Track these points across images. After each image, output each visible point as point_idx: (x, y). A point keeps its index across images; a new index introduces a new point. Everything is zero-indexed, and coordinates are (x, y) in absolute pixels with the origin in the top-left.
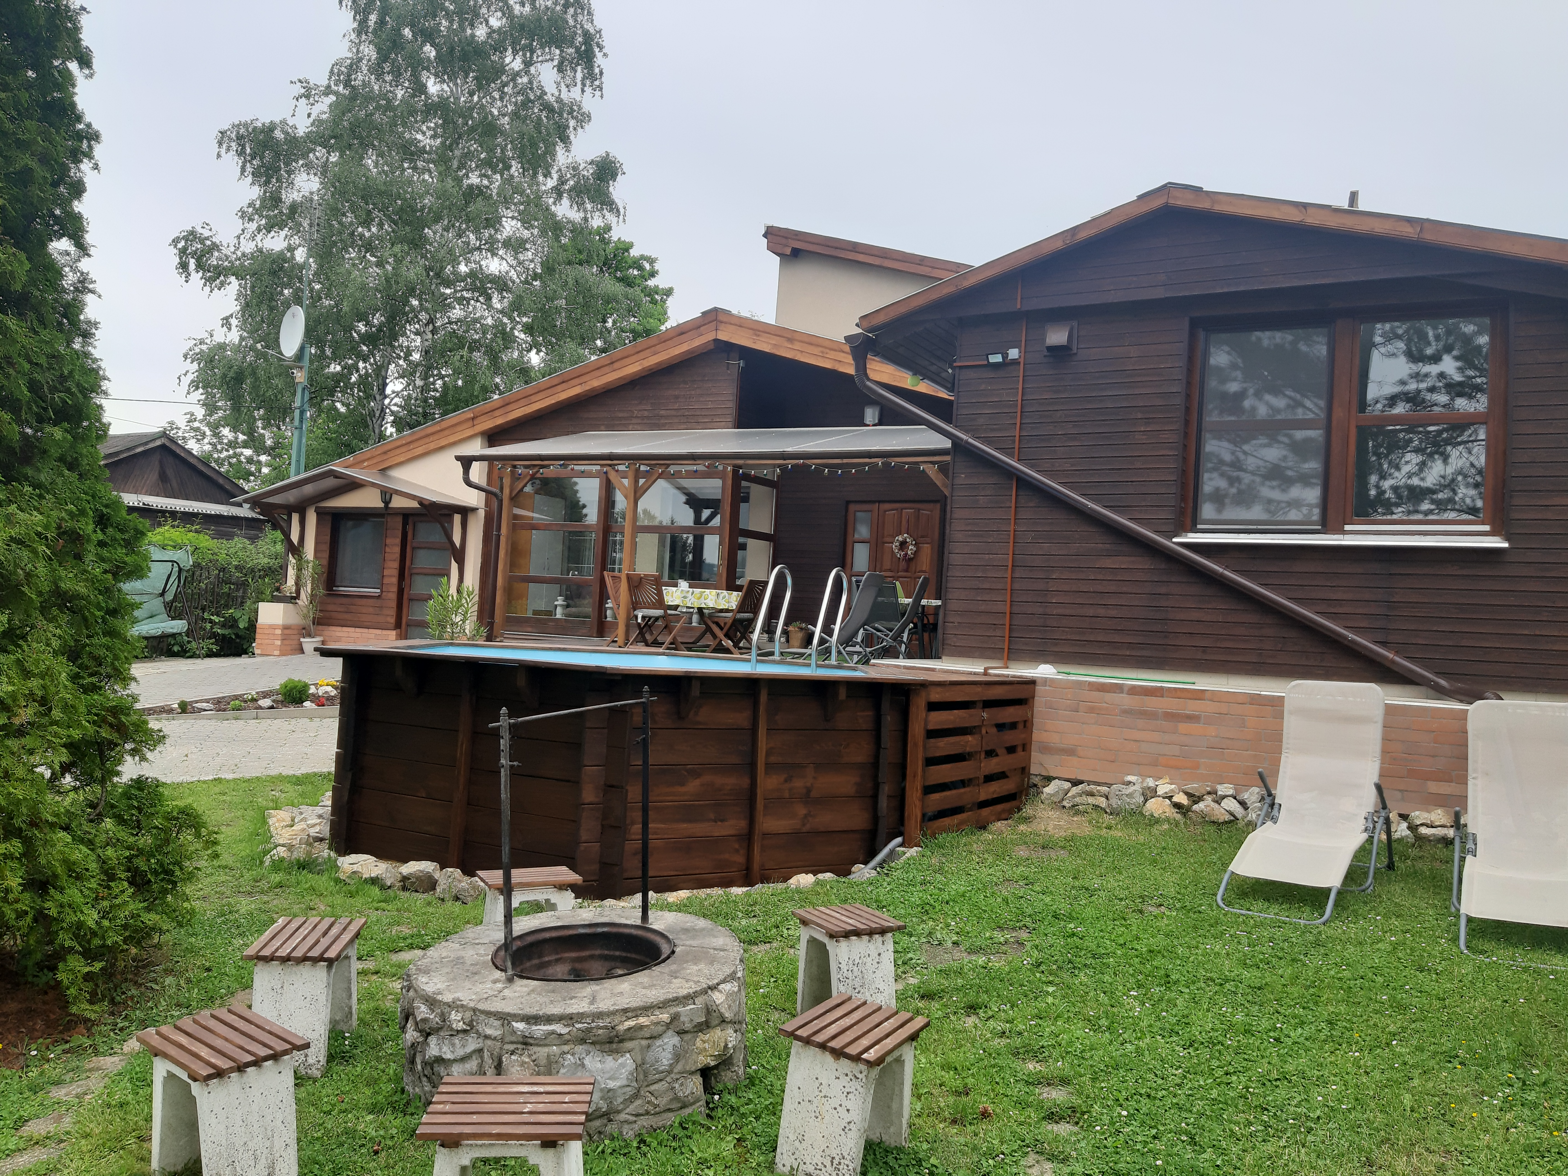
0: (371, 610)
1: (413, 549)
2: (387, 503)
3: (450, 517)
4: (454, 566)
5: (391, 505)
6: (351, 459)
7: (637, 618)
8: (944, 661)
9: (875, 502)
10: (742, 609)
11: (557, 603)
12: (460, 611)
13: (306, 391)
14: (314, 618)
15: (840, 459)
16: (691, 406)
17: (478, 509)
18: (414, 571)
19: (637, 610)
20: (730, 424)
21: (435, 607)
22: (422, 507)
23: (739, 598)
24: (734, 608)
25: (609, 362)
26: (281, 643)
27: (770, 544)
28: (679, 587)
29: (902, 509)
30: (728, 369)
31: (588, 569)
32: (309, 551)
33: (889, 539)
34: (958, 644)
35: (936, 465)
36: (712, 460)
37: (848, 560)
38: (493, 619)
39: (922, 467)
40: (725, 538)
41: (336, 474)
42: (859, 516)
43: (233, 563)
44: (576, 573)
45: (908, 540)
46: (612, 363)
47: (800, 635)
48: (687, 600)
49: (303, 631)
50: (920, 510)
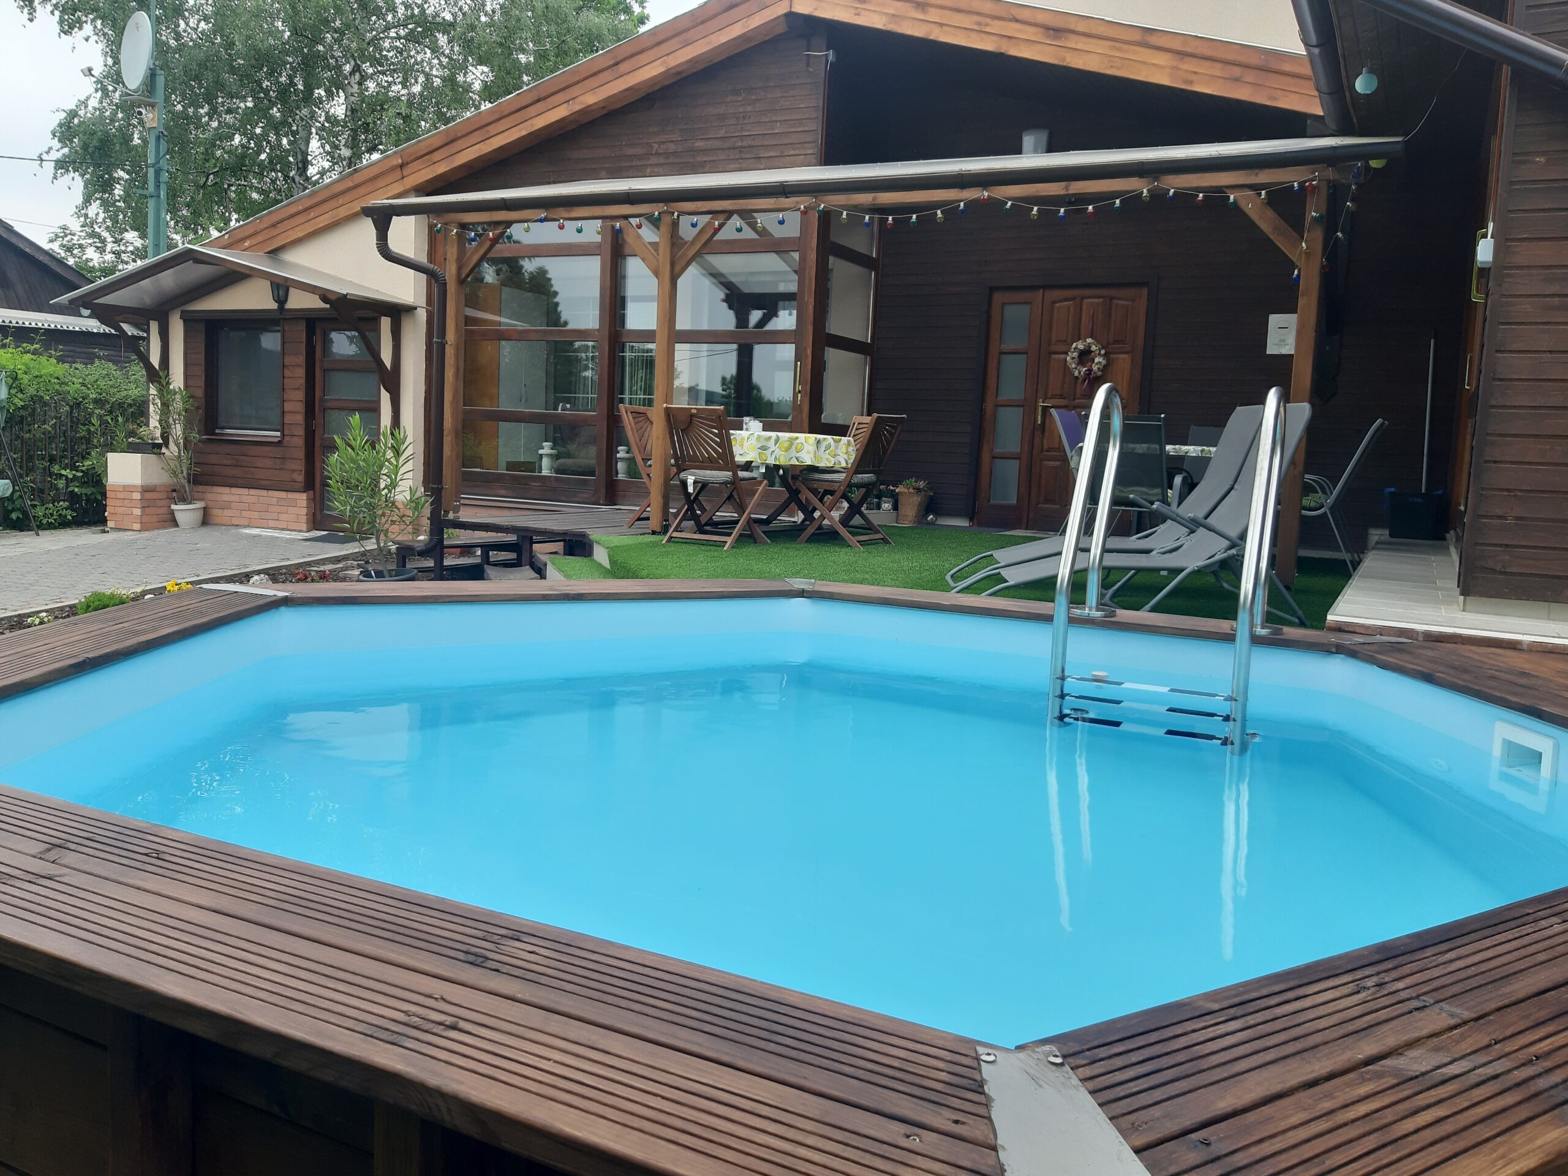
0: (268, 463)
1: (325, 371)
2: (281, 301)
3: (376, 321)
4: (385, 397)
5: (290, 305)
6: (226, 237)
7: (684, 484)
8: (1468, 607)
9: (1034, 288)
10: (861, 465)
11: (541, 452)
12: (385, 471)
13: (162, 141)
14: (189, 475)
15: (1063, 184)
16: (749, 130)
17: (415, 308)
18: (329, 404)
19: (684, 470)
20: (813, 159)
21: (341, 462)
22: (328, 306)
23: (851, 449)
24: (844, 464)
25: (611, 62)
26: (142, 512)
27: (866, 359)
28: (747, 430)
29: (1082, 298)
30: (808, 65)
31: (585, 401)
32: (177, 378)
33: (1062, 348)
34: (1514, 570)
35: (1263, 192)
36: (816, 197)
37: (991, 382)
38: (440, 482)
39: (1232, 197)
40: (805, 349)
41: (199, 257)
42: (1009, 311)
43: (91, 396)
44: (568, 406)
45: (1094, 348)
46: (617, 64)
47: (917, 499)
48: (768, 452)
49: (174, 494)
50: (1112, 298)
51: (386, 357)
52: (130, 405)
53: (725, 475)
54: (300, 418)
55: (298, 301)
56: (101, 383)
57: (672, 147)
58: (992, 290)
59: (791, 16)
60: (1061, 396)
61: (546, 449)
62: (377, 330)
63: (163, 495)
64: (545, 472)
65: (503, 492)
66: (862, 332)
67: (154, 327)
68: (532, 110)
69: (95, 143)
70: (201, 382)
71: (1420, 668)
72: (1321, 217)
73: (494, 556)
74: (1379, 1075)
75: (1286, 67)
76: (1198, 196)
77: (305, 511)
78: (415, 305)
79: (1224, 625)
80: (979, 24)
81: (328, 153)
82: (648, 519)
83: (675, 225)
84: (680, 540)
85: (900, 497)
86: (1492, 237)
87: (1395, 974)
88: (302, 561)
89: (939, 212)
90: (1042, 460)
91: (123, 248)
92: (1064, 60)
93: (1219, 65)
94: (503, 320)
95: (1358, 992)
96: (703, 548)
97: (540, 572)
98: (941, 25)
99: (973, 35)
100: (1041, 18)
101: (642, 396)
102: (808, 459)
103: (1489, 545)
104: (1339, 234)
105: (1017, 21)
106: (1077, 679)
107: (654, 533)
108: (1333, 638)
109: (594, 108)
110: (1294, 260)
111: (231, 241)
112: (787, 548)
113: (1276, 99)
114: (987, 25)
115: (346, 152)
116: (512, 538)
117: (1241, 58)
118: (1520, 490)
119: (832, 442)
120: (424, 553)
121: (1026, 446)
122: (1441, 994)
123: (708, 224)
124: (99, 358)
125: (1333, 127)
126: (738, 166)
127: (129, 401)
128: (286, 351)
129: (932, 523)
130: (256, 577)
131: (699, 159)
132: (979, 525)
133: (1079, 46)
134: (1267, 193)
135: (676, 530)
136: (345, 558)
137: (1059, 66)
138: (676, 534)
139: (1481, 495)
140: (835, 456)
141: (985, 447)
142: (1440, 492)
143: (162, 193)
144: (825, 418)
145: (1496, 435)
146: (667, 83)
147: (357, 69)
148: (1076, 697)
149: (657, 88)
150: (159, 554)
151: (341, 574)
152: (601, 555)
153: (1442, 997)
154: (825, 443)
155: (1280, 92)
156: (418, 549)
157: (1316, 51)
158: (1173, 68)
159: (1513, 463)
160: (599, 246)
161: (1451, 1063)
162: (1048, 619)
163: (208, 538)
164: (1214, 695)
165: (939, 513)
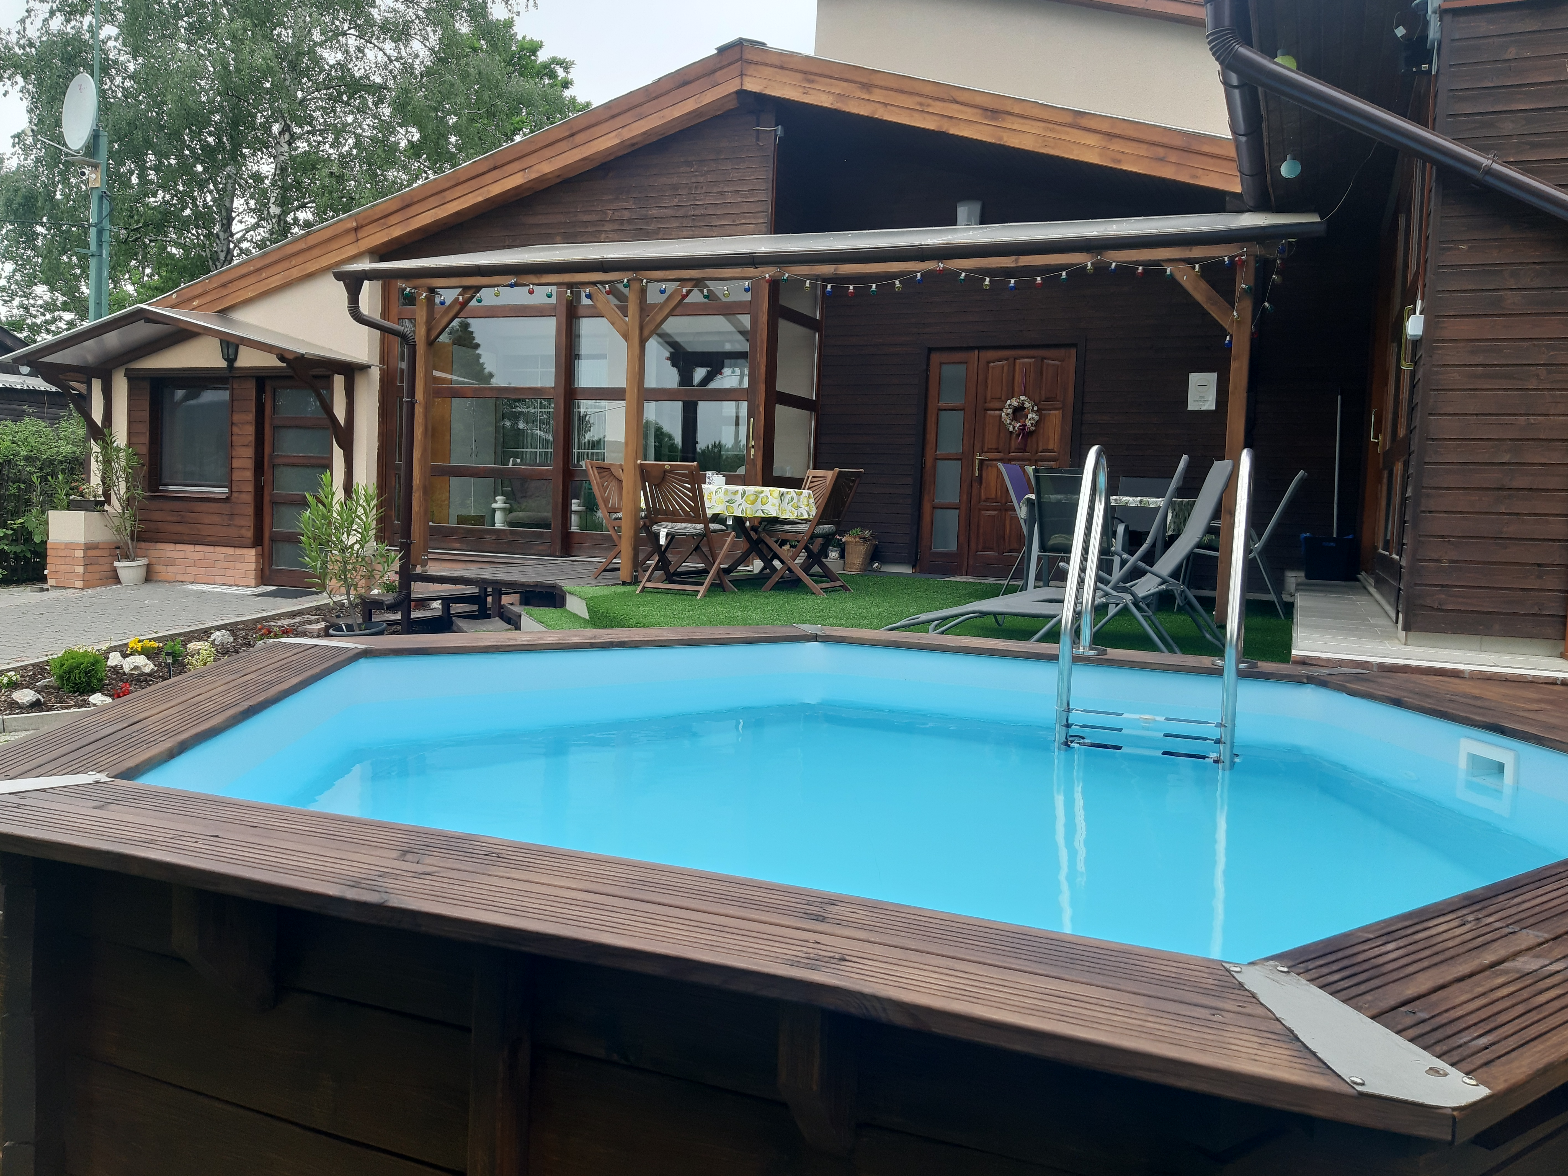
0: (216, 519)
1: (275, 428)
2: (231, 360)
3: (327, 378)
4: (338, 454)
5: (239, 363)
6: (174, 296)
7: (657, 536)
8: (1409, 642)
9: (972, 348)
10: (822, 519)
11: (494, 506)
12: (354, 527)
13: (105, 201)
14: (132, 532)
15: (1013, 258)
16: (700, 200)
17: (370, 367)
18: (278, 461)
19: (657, 523)
20: (763, 228)
21: (313, 520)
22: (285, 365)
23: (812, 501)
24: (806, 516)
25: (567, 134)
26: (84, 569)
27: (811, 414)
28: (710, 483)
29: (1015, 359)
30: (758, 140)
31: (533, 456)
32: (120, 435)
33: (997, 405)
34: (1450, 607)
35: (1197, 266)
36: (779, 267)
37: (931, 437)
38: (409, 538)
39: (1168, 270)
40: (758, 406)
41: (150, 316)
42: (947, 370)
43: (22, 453)
44: (518, 460)
45: (1027, 405)
46: (572, 135)
47: (863, 548)
48: (735, 505)
49: (118, 552)
50: (1043, 359)
51: (340, 412)
52: (61, 462)
53: (697, 528)
54: (249, 475)
55: (247, 359)
56: (32, 440)
57: (626, 215)
58: (930, 350)
59: (742, 94)
60: (997, 450)
61: (499, 502)
62: (330, 388)
63: (106, 553)
64: (498, 525)
65: (457, 545)
66: (807, 389)
67: (97, 386)
68: (489, 178)
69: (19, 199)
70: (145, 439)
71: (1388, 695)
72: (1250, 288)
73: (456, 608)
74: (1506, 972)
75: (1206, 148)
76: (1138, 269)
77: (253, 566)
78: (370, 363)
79: (1206, 661)
80: (921, 104)
81: (253, 210)
82: (618, 569)
83: (643, 291)
84: (651, 590)
85: (846, 546)
86: (1421, 314)
87: (1485, 912)
88: (258, 616)
89: (897, 282)
90: (980, 510)
91: (32, 302)
92: (1001, 138)
93: (1145, 146)
94: (454, 377)
95: (1464, 924)
96: (677, 597)
97: (514, 622)
98: (886, 104)
99: (917, 115)
100: (979, 100)
101: (590, 451)
102: (773, 512)
103: (1427, 585)
104: (1266, 304)
105: (957, 102)
106: (1081, 711)
107: (624, 583)
108: (1304, 671)
109: (550, 176)
110: (1226, 327)
111: (178, 300)
112: (756, 596)
113: (1197, 177)
114: (928, 105)
115: (274, 210)
116: (472, 590)
117: (1165, 140)
118: (1453, 537)
119: (795, 495)
120: (392, 608)
121: (965, 497)
122: (1524, 923)
123: (676, 291)
124: (29, 415)
125: (1251, 203)
126: (691, 233)
127: (60, 458)
128: (234, 409)
129: (877, 570)
130: (218, 633)
131: (653, 226)
132: (922, 571)
133: (1015, 127)
134: (1200, 267)
135: (648, 580)
136: (300, 613)
137: (997, 144)
138: (648, 585)
139: (1419, 541)
140: (798, 508)
141: (926, 498)
142: (1350, 537)
143: (104, 252)
144: (777, 472)
145: (1431, 488)
146: (620, 154)
147: (286, 129)
148: (1081, 726)
149: (612, 157)
150: (108, 612)
151: (300, 629)
152: (576, 605)
153: (1524, 926)
154: (789, 496)
155: (1200, 171)
156: (387, 603)
157: (1243, 139)
158: (1101, 148)
159: (1446, 512)
160: (555, 307)
161: (1551, 964)
162: (1054, 658)
163: (152, 595)
164: (1206, 723)
165: (883, 562)
